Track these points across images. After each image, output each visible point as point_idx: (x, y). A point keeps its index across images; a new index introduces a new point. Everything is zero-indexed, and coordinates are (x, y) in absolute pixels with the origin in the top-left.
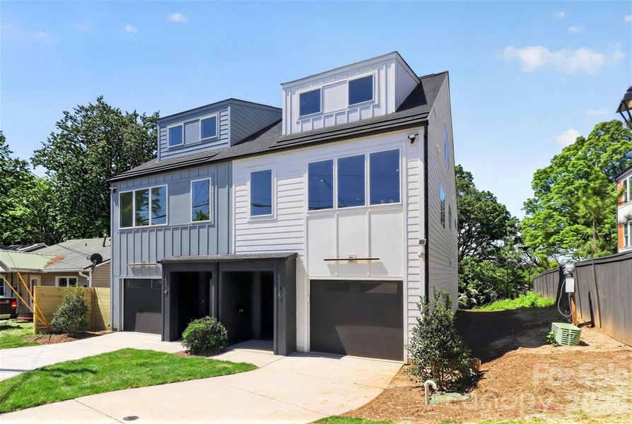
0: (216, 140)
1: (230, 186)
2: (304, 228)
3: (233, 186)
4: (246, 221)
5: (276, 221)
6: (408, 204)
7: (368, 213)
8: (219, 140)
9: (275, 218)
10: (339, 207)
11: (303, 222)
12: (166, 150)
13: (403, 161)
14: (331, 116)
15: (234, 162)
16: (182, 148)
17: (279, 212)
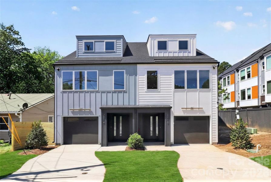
0: (114, 52)
1: (136, 75)
2: (172, 96)
3: (138, 76)
4: (145, 91)
5: (160, 92)
6: (212, 90)
7: (198, 92)
8: (116, 53)
9: (159, 91)
10: (187, 88)
11: (172, 93)
12: (82, 52)
13: (210, 75)
14: (171, 52)
15: (138, 65)
16: (93, 53)
17: (161, 89)
